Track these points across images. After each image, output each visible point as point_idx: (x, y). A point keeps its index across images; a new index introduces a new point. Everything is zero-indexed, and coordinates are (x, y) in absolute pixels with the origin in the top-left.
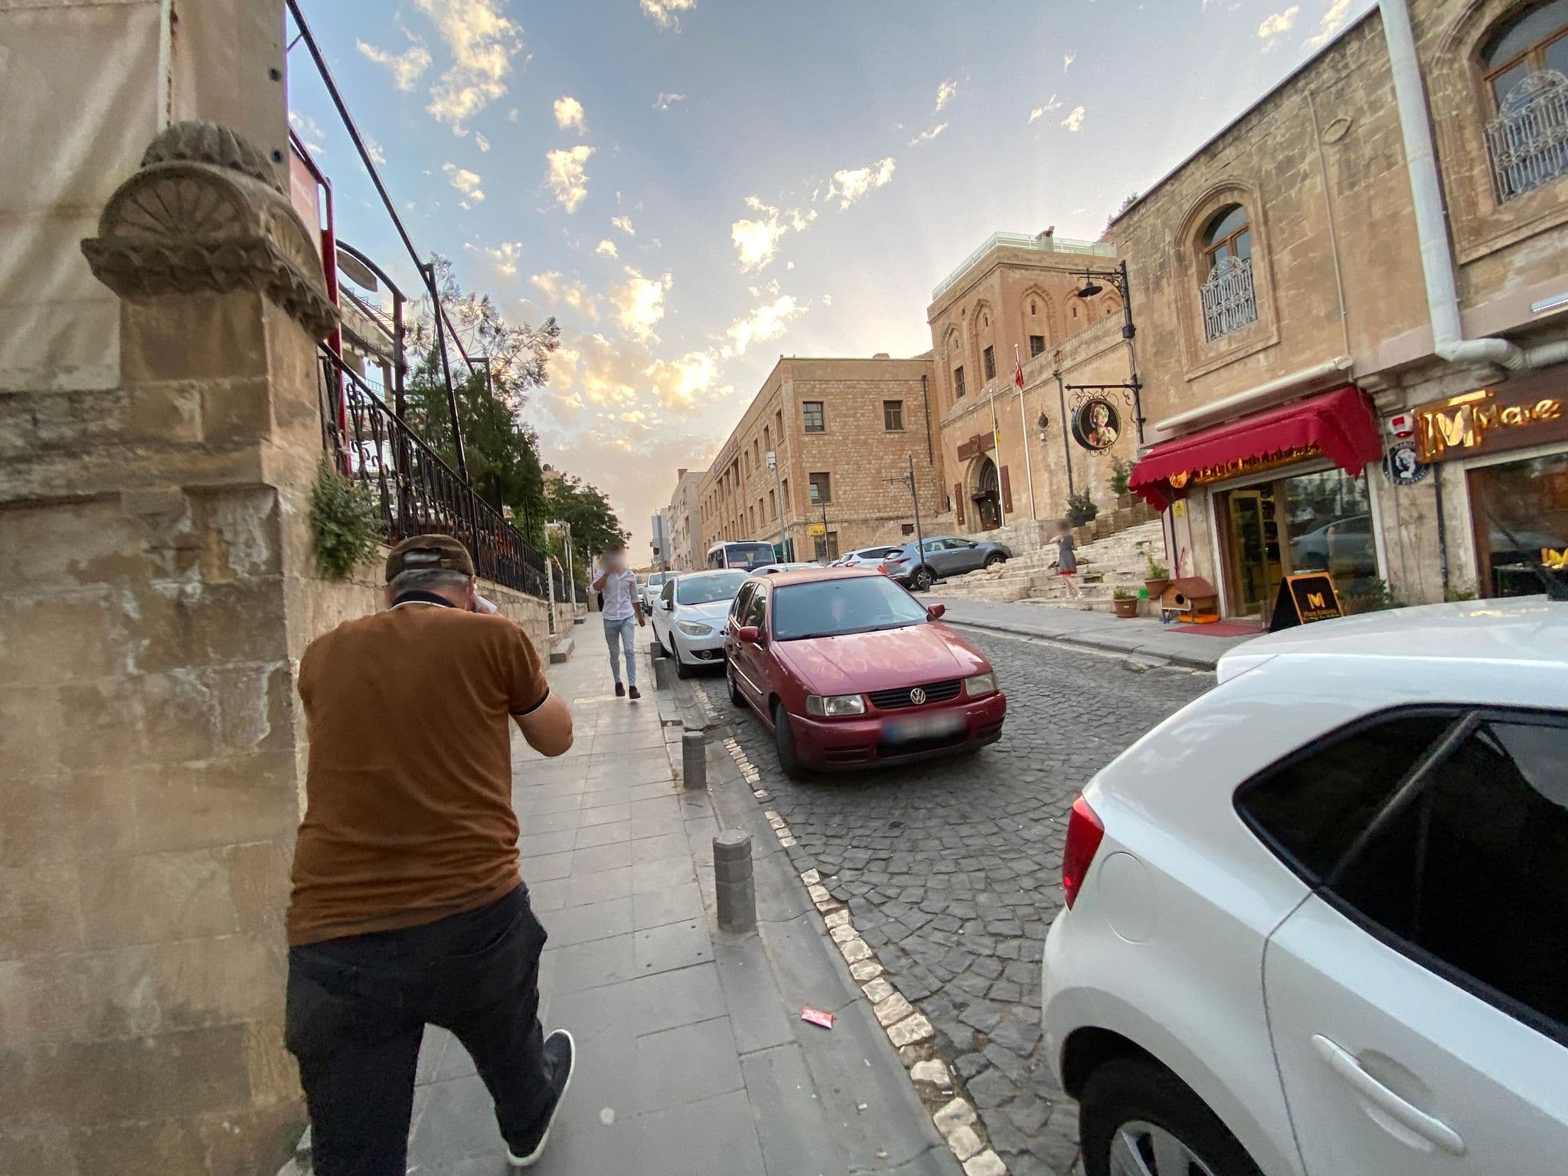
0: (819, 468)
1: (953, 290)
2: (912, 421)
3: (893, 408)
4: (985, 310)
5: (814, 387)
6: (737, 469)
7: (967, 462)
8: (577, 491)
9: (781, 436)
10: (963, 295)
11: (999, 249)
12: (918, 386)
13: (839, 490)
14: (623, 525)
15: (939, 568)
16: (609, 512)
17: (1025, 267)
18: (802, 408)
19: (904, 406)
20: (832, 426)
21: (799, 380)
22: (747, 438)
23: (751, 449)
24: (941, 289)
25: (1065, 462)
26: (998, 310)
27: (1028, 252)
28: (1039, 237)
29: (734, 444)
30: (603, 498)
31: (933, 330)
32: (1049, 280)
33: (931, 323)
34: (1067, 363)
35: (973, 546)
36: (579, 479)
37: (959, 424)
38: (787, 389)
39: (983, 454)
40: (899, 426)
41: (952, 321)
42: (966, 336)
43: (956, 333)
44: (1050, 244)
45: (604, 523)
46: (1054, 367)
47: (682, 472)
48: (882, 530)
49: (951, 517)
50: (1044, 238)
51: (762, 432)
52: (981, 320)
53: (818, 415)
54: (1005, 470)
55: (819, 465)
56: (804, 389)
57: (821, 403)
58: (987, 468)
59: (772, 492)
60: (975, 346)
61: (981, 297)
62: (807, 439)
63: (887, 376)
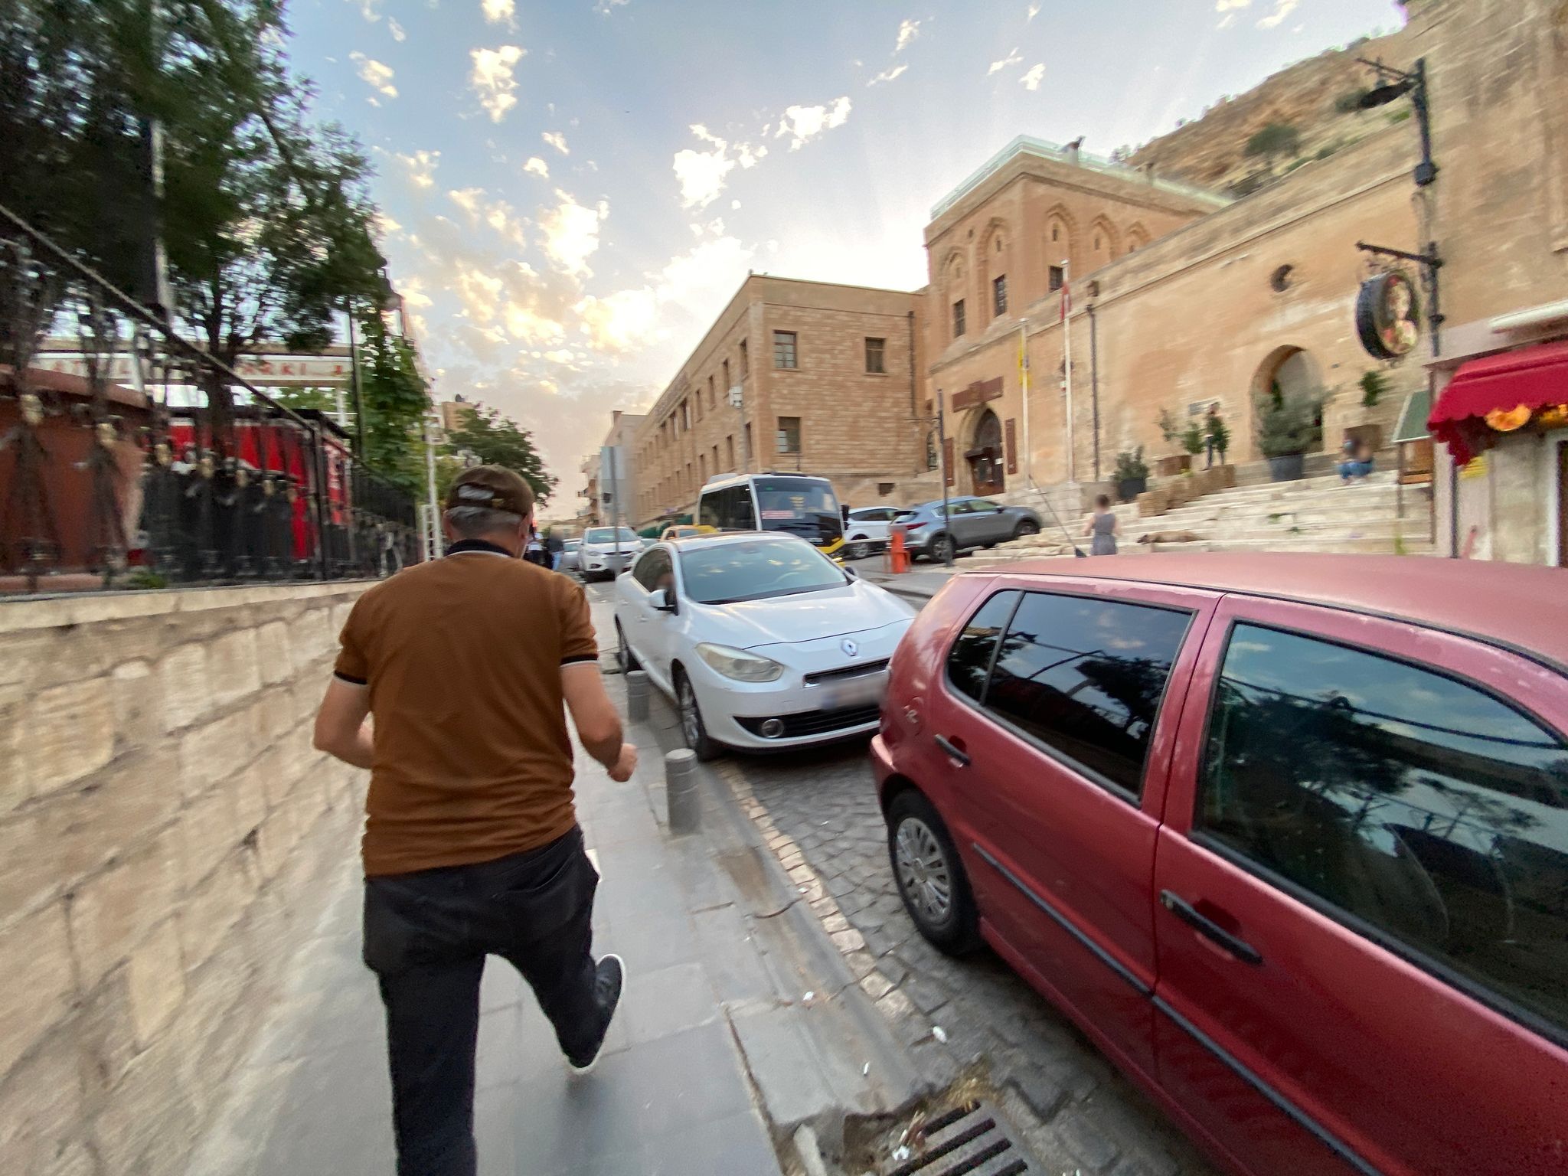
0: (789, 412)
1: (958, 208)
2: (895, 364)
3: (875, 344)
4: (999, 232)
5: (786, 314)
6: (685, 411)
7: (963, 413)
8: (494, 426)
9: (745, 370)
10: (973, 212)
11: (1025, 156)
12: (903, 324)
13: (810, 439)
14: (549, 470)
15: (963, 536)
16: (532, 453)
17: (1050, 182)
18: (773, 338)
19: (888, 344)
20: (807, 361)
21: (770, 304)
22: (700, 375)
23: (705, 387)
24: (943, 206)
25: (1091, 416)
26: (1016, 232)
27: (1056, 164)
28: (1065, 149)
29: (682, 381)
30: (524, 435)
31: (930, 255)
32: (1074, 202)
33: (928, 246)
34: (1104, 297)
35: (1000, 511)
36: (496, 412)
37: (954, 369)
38: (756, 312)
39: (984, 404)
40: (880, 369)
41: (954, 244)
42: (972, 262)
43: (958, 260)
44: (1076, 158)
45: (526, 465)
46: (1088, 300)
47: (617, 414)
48: (858, 488)
49: (936, 477)
50: (1071, 150)
51: (721, 367)
52: (993, 244)
53: (790, 348)
54: (1011, 424)
55: (789, 407)
56: (775, 314)
57: (794, 334)
58: (986, 420)
59: (730, 438)
60: (983, 276)
61: (995, 215)
62: (776, 375)
63: (871, 309)
